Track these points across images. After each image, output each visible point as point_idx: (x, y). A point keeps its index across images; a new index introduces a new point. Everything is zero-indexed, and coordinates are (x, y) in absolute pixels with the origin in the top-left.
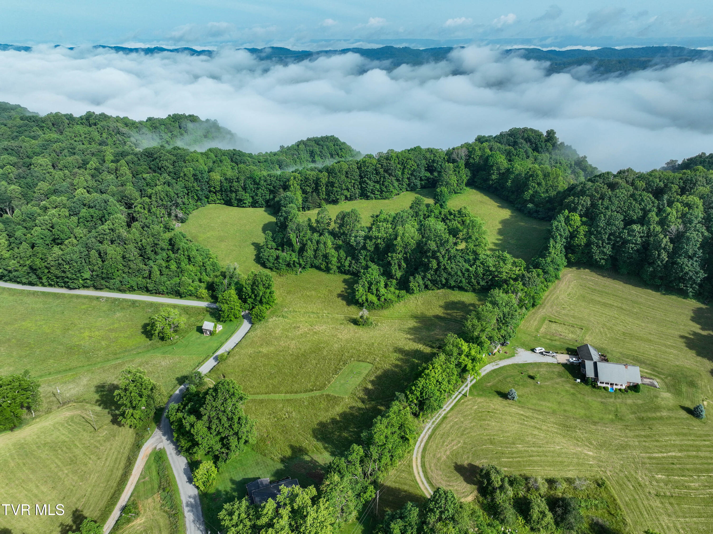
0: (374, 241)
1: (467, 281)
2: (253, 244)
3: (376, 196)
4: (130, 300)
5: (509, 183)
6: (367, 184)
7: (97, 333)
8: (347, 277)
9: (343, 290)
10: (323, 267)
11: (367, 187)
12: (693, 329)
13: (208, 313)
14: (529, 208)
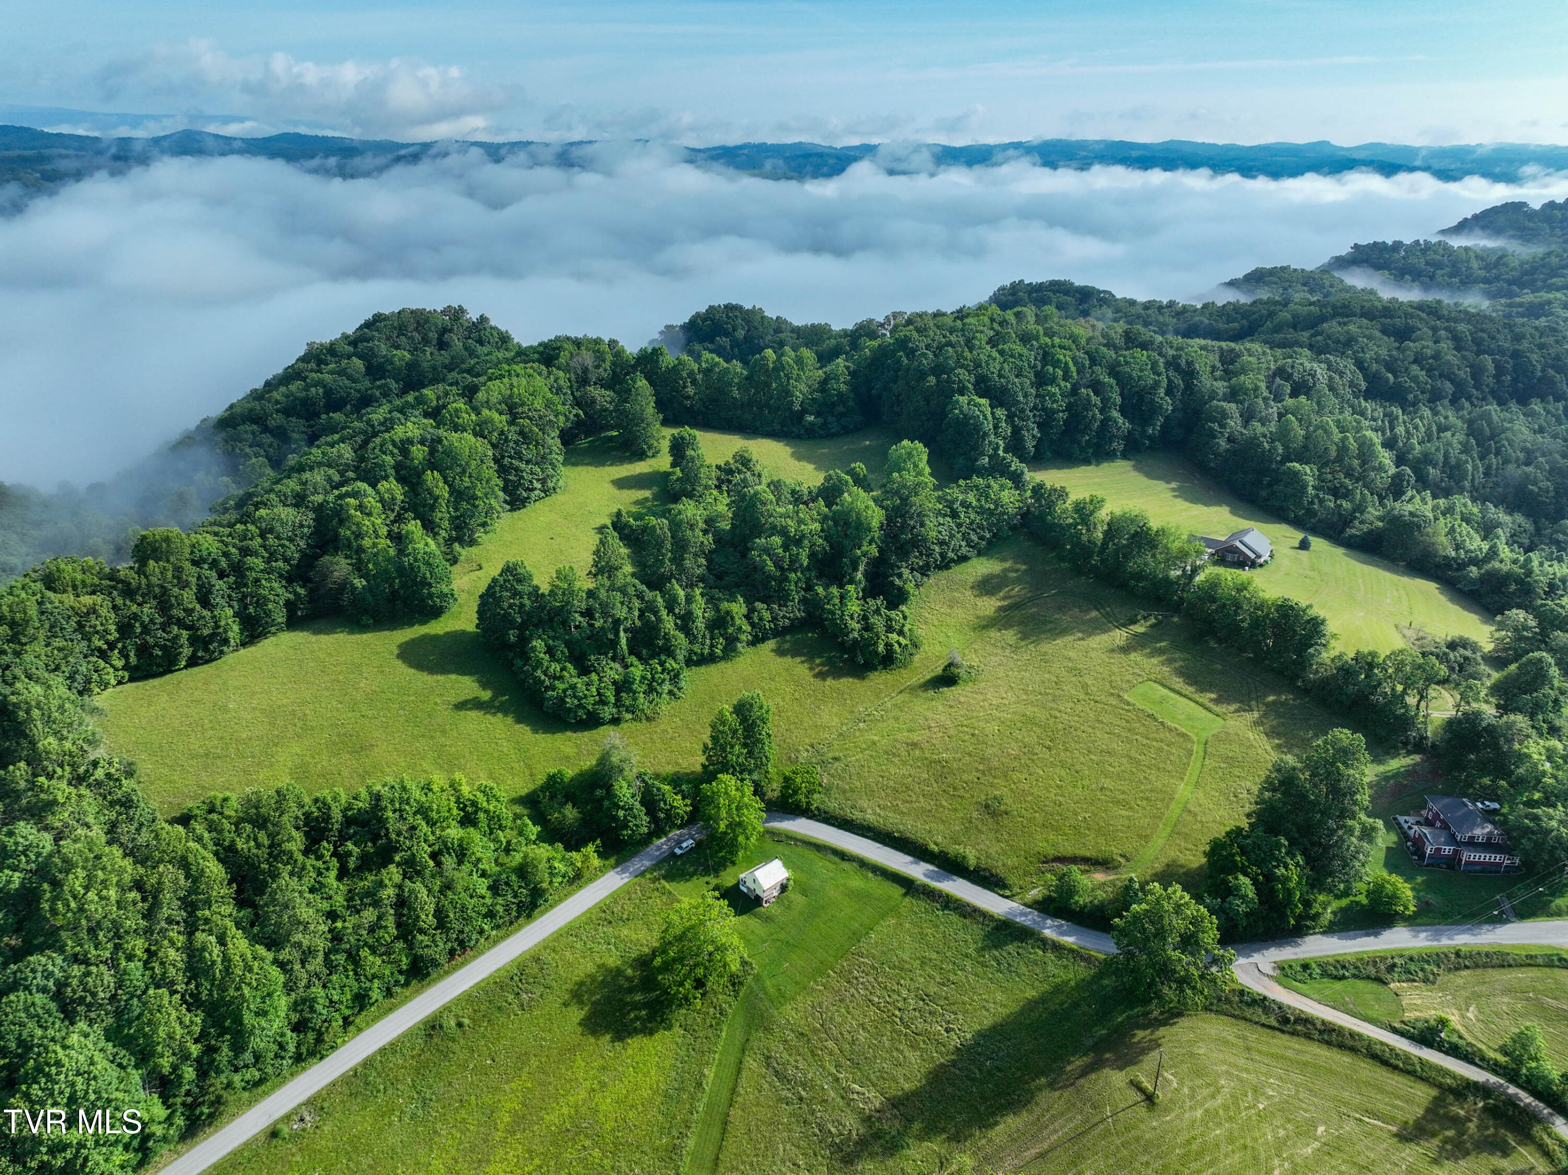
1: (965, 542)
3: (537, 493)
5: (736, 393)
9: (807, 665)
10: (718, 651)
12: (1165, 486)
13: (663, 881)
14: (810, 423)
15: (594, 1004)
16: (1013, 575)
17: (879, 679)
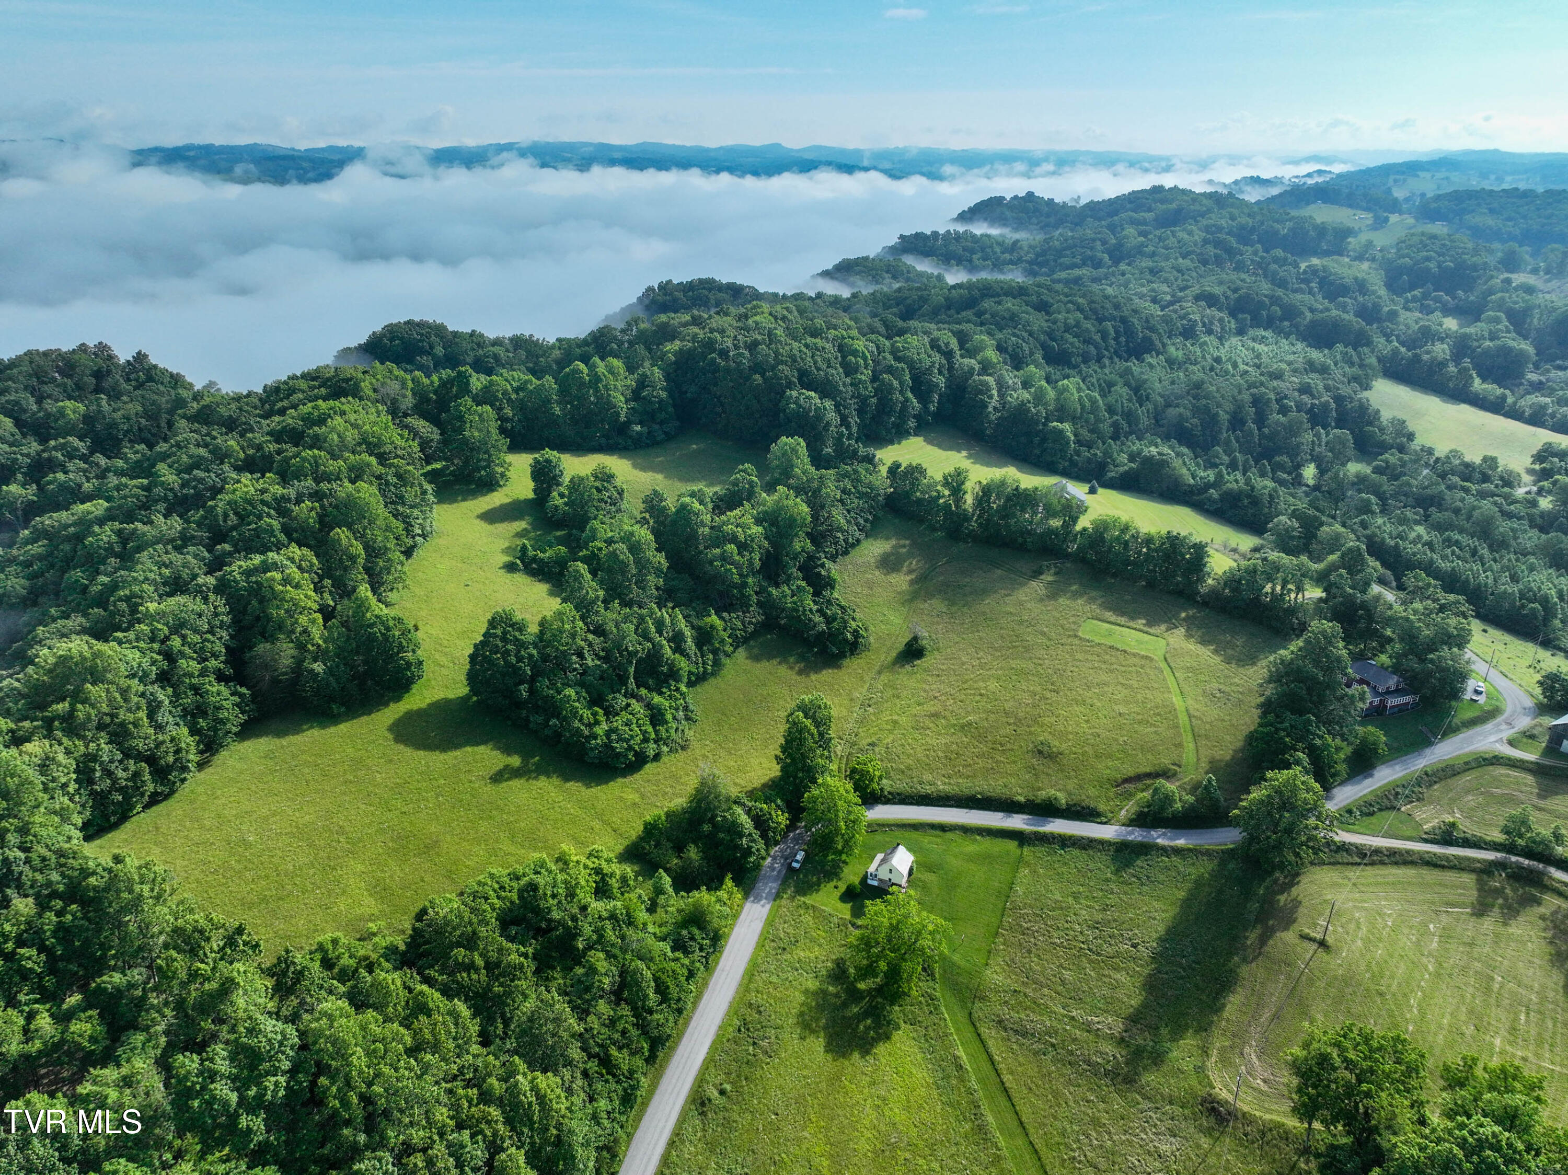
13: (799, 897)
14: (637, 433)
15: (825, 1028)
16: (904, 550)
17: (852, 665)
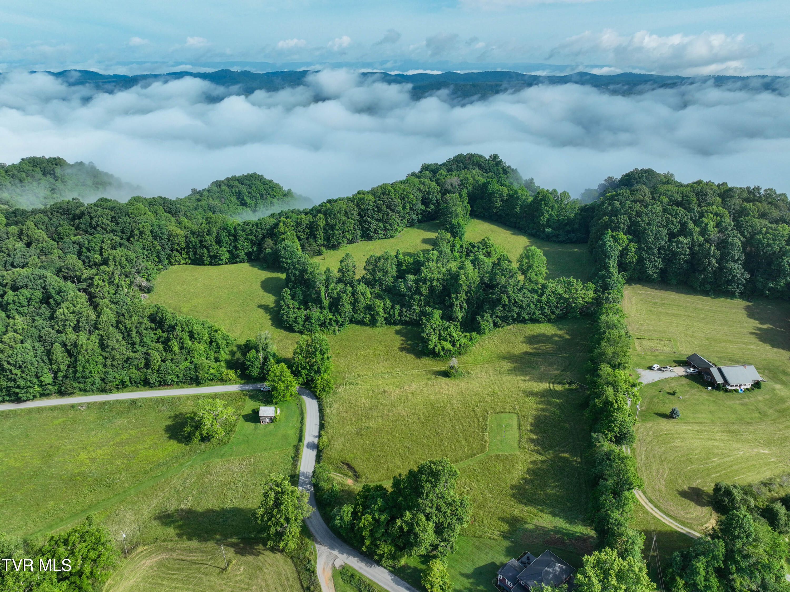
0: (429, 283)
1: (540, 312)
2: (260, 306)
3: (380, 235)
4: (126, 401)
5: (518, 209)
6: (370, 223)
7: (99, 452)
8: (398, 327)
9: (402, 342)
10: (367, 320)
11: (370, 226)
12: (755, 325)
13: (247, 397)
14: (548, 232)
15: (177, 422)
16: (556, 339)
